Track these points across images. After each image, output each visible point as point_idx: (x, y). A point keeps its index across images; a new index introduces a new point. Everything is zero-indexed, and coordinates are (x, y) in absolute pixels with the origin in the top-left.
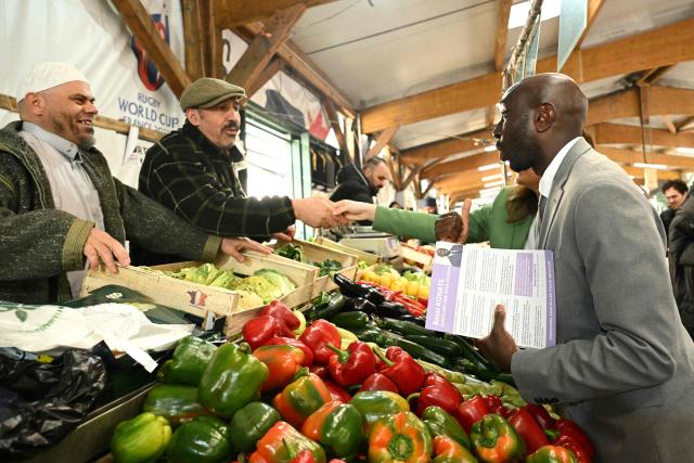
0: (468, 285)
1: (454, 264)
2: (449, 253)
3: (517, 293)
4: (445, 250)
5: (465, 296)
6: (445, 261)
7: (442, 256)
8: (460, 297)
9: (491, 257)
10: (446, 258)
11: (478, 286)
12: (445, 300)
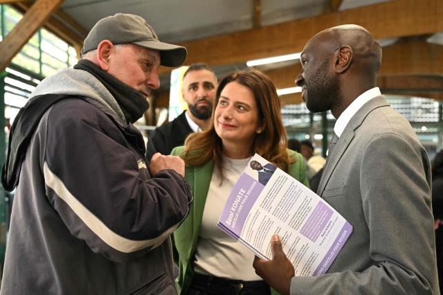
0: (265, 204)
1: (260, 181)
2: (262, 168)
3: (302, 232)
4: (259, 164)
5: (258, 213)
6: (255, 174)
7: (253, 168)
8: (253, 211)
9: (297, 190)
10: (256, 172)
11: (273, 210)
12: (240, 209)
